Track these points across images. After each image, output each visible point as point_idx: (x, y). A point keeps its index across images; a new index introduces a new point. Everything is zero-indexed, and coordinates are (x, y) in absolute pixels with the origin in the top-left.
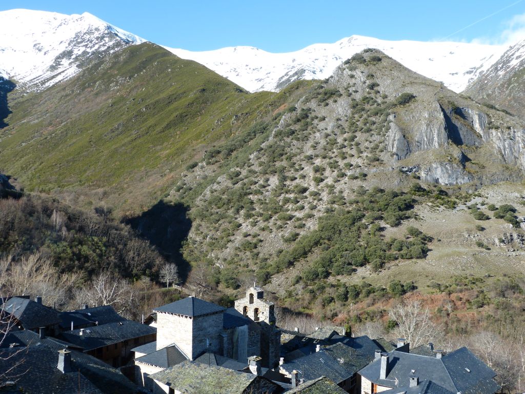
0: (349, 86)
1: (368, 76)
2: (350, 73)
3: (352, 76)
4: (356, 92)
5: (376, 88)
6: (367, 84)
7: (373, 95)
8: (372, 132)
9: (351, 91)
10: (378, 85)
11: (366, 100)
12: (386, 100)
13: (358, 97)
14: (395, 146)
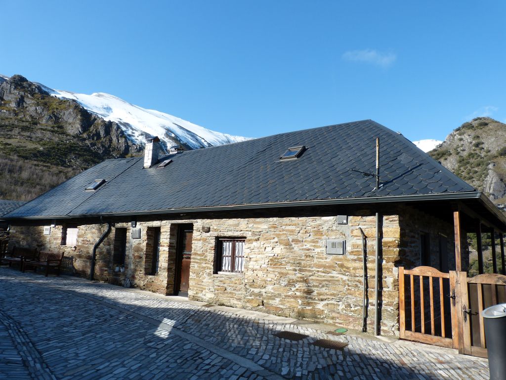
0: (458, 147)
1: (475, 138)
2: (459, 137)
3: (461, 140)
4: (464, 150)
5: (481, 146)
6: (473, 144)
7: (478, 152)
8: (474, 179)
9: (459, 151)
10: (483, 143)
11: (471, 155)
12: (489, 154)
13: (465, 154)
14: (492, 188)
